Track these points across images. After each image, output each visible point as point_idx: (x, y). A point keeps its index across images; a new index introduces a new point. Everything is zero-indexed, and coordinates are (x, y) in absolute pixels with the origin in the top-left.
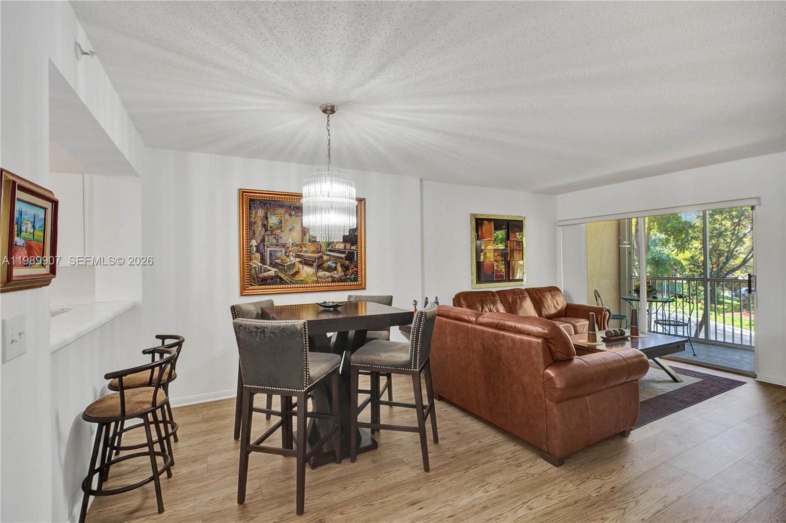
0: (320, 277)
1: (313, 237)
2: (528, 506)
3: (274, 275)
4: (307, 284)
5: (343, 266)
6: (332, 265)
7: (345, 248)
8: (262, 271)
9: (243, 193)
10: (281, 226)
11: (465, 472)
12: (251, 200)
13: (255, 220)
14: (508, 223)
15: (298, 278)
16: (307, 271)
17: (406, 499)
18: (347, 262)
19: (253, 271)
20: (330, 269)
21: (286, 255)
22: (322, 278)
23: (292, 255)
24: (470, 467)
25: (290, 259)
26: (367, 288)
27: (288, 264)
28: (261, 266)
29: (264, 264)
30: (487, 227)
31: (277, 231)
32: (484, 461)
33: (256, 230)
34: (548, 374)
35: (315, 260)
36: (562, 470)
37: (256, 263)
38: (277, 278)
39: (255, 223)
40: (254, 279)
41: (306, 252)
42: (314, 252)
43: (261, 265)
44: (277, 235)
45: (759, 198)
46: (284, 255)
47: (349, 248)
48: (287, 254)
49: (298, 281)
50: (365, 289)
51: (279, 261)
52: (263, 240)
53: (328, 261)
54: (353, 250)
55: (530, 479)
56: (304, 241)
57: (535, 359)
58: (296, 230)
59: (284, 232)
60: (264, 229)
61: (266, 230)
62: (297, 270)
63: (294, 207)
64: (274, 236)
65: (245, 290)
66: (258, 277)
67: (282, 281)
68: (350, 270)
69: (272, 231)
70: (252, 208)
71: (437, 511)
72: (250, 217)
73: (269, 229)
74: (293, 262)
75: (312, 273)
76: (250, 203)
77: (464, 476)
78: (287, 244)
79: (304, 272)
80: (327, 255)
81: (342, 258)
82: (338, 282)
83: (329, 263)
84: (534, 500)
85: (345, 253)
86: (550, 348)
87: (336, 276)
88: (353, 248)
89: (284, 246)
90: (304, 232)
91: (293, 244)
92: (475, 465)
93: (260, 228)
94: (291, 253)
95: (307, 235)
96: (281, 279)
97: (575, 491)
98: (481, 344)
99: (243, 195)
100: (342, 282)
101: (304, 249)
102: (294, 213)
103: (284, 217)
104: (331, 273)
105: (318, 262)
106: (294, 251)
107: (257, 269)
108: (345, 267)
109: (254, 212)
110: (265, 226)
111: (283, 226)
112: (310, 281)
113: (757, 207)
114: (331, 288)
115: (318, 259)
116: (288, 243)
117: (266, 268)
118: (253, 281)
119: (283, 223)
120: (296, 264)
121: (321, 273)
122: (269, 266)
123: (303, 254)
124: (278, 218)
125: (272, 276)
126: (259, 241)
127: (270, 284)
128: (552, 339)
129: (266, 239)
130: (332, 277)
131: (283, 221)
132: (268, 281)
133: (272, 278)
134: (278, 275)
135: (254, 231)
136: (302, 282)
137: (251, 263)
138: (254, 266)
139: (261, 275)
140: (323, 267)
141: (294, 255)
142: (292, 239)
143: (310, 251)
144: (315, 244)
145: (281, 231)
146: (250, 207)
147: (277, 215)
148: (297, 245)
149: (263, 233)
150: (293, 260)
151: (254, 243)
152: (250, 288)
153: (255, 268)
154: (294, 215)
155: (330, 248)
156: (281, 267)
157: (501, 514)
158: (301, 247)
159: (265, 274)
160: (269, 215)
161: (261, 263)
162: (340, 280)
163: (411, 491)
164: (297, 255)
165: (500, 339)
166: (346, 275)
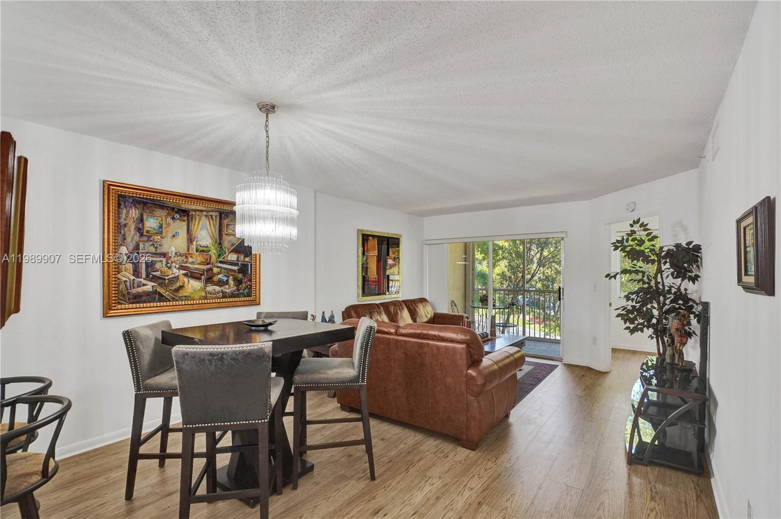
0: (209, 292)
1: (201, 246)
2: (469, 488)
3: (151, 290)
4: (193, 300)
5: (235, 279)
6: (223, 278)
7: (238, 260)
8: (135, 285)
9: (108, 187)
10: (162, 231)
11: (407, 473)
12: (120, 196)
13: (126, 222)
14: (388, 240)
15: (182, 293)
16: (193, 286)
17: (368, 510)
18: (240, 276)
19: (122, 286)
20: (220, 283)
21: (167, 267)
22: (211, 294)
23: (175, 267)
24: (408, 467)
25: (172, 271)
26: (261, 304)
27: (169, 277)
28: (134, 280)
29: (138, 277)
30: (372, 243)
31: (156, 237)
32: (417, 460)
33: (127, 234)
34: (470, 374)
35: (204, 272)
36: (478, 453)
37: (127, 275)
38: (156, 294)
39: (125, 225)
40: (124, 296)
41: (193, 263)
42: (201, 263)
43: (134, 278)
44: (156, 242)
45: (566, 232)
46: (164, 266)
47: (243, 259)
48: (169, 265)
49: (182, 297)
50: (259, 304)
51: (158, 274)
52: (137, 247)
53: (218, 274)
54: (247, 262)
55: (459, 465)
56: (190, 251)
57: (459, 362)
58: (180, 236)
59: (165, 239)
60: (138, 234)
61: (142, 235)
62: (182, 285)
63: (179, 210)
64: (151, 243)
65: (110, 309)
66: (128, 293)
67: (162, 298)
68: (244, 285)
69: (149, 237)
70: (122, 207)
71: (400, 513)
72: (119, 218)
73: (145, 233)
74: (176, 275)
75: (199, 288)
76: (119, 200)
77: (407, 476)
78: (168, 253)
79: (190, 287)
80: (217, 267)
81: (234, 271)
82: (230, 297)
83: (220, 276)
84: (470, 481)
85: (238, 266)
86: (470, 351)
87: (228, 291)
88: (247, 259)
89: (164, 255)
90: (191, 240)
91: (176, 253)
92: (411, 464)
93: (133, 232)
94: (174, 264)
95: (194, 243)
96: (160, 295)
97: (494, 467)
98: (403, 353)
99: (109, 189)
100: (234, 297)
101: (190, 260)
102: (178, 217)
103: (166, 220)
104: (222, 288)
105: (207, 275)
106: (178, 262)
107: (128, 284)
108: (238, 281)
109: (124, 212)
110: (140, 230)
111: (164, 231)
112: (197, 297)
113: (565, 239)
114: (222, 305)
115: (207, 271)
116: (170, 252)
117: (141, 282)
118: (122, 298)
119: (164, 228)
120: (179, 277)
121: (210, 288)
122: (144, 279)
123: (189, 265)
124: (158, 221)
125: (149, 292)
126: (131, 248)
127: (145, 302)
128: (472, 343)
129: (141, 246)
130: (223, 292)
131: (164, 226)
132: (144, 298)
133: (148, 294)
134: (156, 290)
135: (124, 235)
136: (187, 298)
137: (119, 276)
138: (124, 279)
139: (134, 291)
140: (213, 281)
141: (177, 266)
142: (175, 247)
143: (198, 262)
144: (204, 254)
145: (161, 237)
146: (119, 205)
147: (156, 218)
148: (181, 255)
149: (137, 238)
150: (176, 272)
151: (124, 250)
152: (119, 307)
153: (125, 281)
154: (178, 219)
155: (221, 259)
156: (160, 281)
157: (452, 501)
158: (186, 257)
159: (140, 290)
160: (145, 217)
161: (134, 275)
162: (232, 295)
163: (368, 502)
164: (182, 266)
165: (425, 347)
166: (238, 290)
